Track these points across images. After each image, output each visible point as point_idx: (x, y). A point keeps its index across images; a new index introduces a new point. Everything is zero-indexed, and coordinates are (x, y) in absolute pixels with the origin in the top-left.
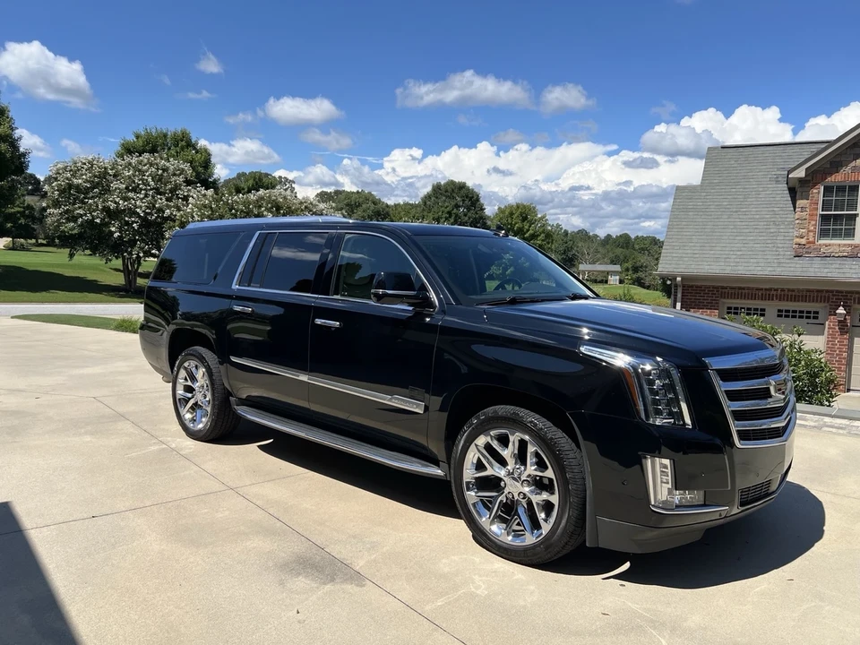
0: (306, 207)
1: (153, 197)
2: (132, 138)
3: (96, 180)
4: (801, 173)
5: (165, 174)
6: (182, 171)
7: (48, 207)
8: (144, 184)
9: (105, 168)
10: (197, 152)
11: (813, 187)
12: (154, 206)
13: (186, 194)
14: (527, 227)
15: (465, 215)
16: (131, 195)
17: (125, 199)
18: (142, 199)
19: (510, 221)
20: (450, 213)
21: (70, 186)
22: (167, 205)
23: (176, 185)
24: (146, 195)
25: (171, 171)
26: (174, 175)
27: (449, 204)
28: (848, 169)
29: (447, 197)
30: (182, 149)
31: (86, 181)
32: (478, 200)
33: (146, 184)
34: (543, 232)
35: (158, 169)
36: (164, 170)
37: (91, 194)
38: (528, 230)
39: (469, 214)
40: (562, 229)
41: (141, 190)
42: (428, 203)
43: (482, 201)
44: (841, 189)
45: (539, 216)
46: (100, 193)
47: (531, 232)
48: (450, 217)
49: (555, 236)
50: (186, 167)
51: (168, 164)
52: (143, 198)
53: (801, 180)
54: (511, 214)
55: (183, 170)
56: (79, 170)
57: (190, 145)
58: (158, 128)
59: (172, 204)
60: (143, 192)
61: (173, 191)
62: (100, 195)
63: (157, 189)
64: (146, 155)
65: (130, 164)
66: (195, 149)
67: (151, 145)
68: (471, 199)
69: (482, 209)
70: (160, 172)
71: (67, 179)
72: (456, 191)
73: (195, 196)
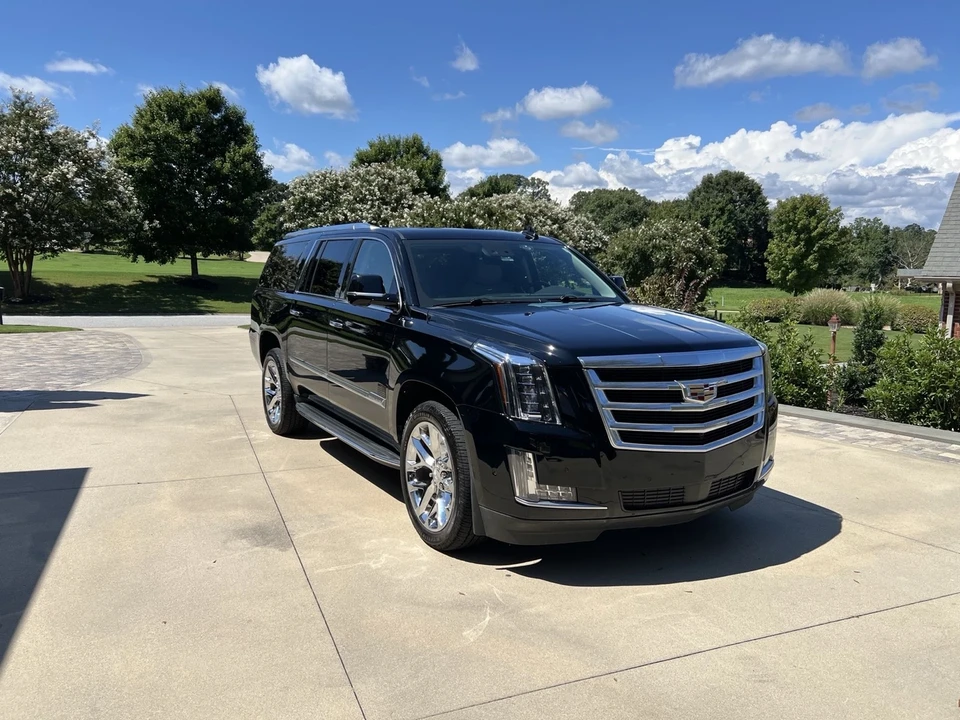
0: (541, 211)
1: (379, 207)
2: (365, 148)
3: (327, 192)
5: (391, 184)
6: (409, 180)
7: (285, 221)
8: (370, 194)
9: (337, 180)
10: (428, 158)
12: (379, 216)
13: (410, 203)
14: (814, 224)
15: (742, 211)
16: (358, 206)
17: (353, 210)
18: (368, 210)
19: (792, 217)
20: (722, 210)
21: (304, 200)
22: (392, 216)
23: (401, 194)
24: (372, 206)
25: (397, 180)
26: (401, 183)
27: (722, 199)
29: (720, 191)
30: (413, 156)
31: (318, 194)
32: (759, 192)
33: (372, 194)
34: (836, 230)
35: (384, 178)
36: (390, 179)
37: (322, 208)
38: (816, 228)
39: (747, 210)
40: (881, 224)
41: (368, 200)
42: (697, 199)
43: (764, 194)
45: (832, 209)
46: (331, 206)
47: (819, 230)
48: (723, 214)
49: (871, 234)
50: (413, 174)
51: (394, 173)
52: (370, 209)
54: (795, 208)
55: (410, 178)
56: (313, 183)
57: (421, 150)
58: (392, 136)
59: (397, 214)
60: (369, 203)
61: (398, 200)
62: (330, 208)
63: (383, 199)
64: (374, 165)
65: (359, 175)
66: (426, 154)
67: (383, 154)
68: (750, 191)
69: (765, 204)
70: (387, 181)
71: (301, 193)
72: (731, 182)
73: (419, 204)
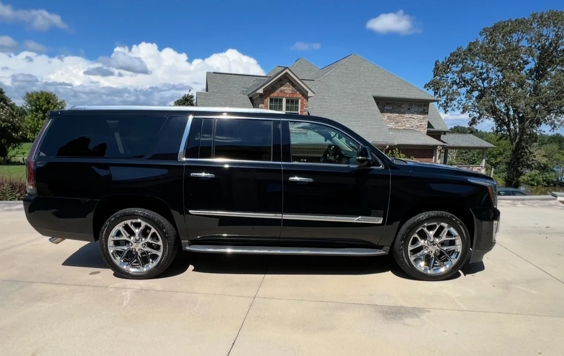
4: (261, 91)
11: (265, 98)
28: (278, 91)
44: (276, 100)
53: (260, 94)
54: (38, 99)
